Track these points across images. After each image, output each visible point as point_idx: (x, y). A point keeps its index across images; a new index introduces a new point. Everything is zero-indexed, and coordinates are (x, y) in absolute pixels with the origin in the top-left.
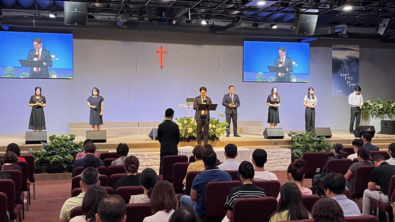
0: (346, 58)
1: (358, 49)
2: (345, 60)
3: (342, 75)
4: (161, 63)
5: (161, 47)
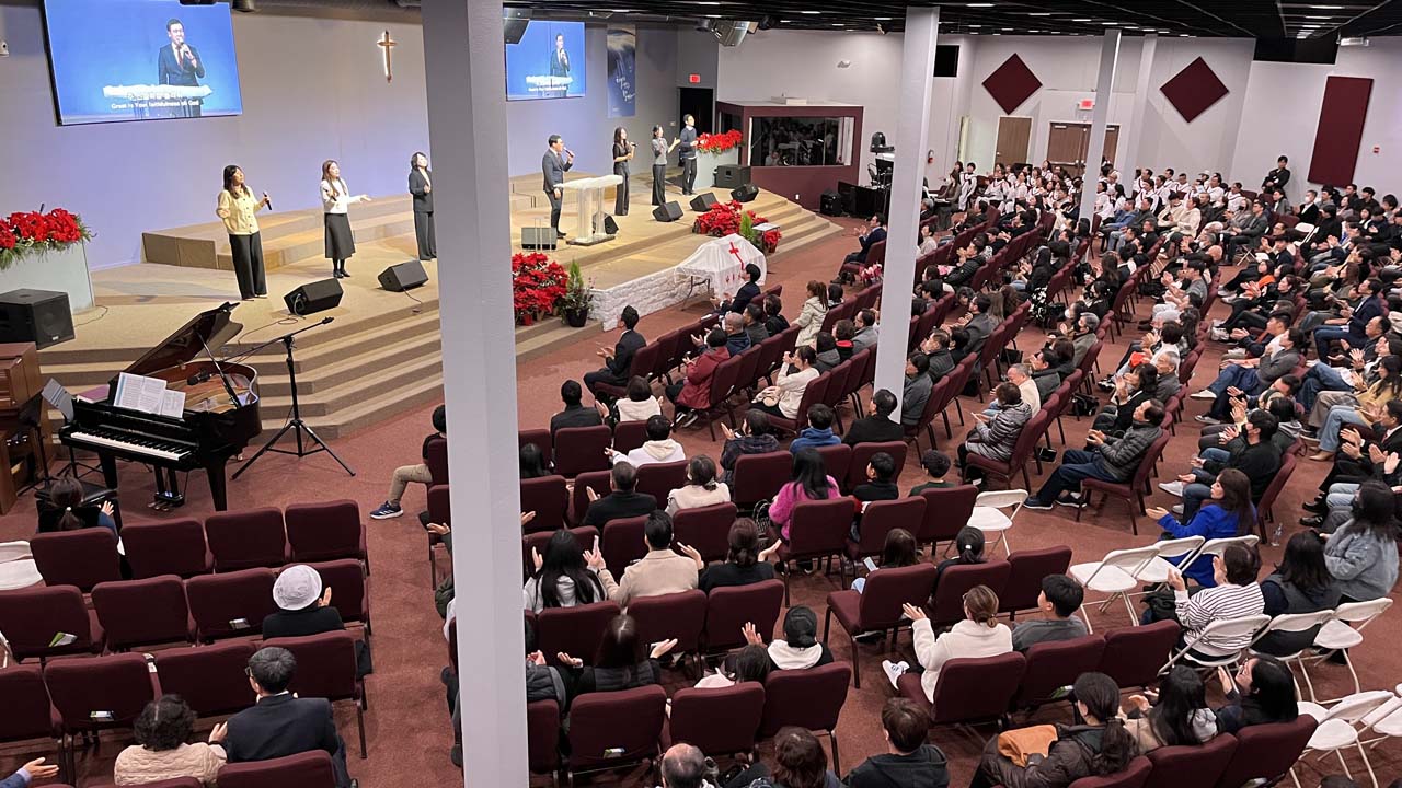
0: (622, 49)
1: (633, 31)
2: (622, 52)
3: (618, 81)
4: (386, 68)
5: (387, 33)
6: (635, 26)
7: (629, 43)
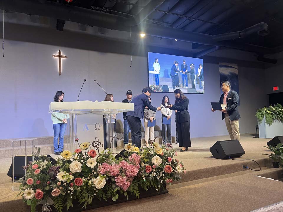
1: (237, 67)
2: (229, 76)
4: (59, 68)
5: (60, 51)
6: (237, 65)
7: (234, 72)
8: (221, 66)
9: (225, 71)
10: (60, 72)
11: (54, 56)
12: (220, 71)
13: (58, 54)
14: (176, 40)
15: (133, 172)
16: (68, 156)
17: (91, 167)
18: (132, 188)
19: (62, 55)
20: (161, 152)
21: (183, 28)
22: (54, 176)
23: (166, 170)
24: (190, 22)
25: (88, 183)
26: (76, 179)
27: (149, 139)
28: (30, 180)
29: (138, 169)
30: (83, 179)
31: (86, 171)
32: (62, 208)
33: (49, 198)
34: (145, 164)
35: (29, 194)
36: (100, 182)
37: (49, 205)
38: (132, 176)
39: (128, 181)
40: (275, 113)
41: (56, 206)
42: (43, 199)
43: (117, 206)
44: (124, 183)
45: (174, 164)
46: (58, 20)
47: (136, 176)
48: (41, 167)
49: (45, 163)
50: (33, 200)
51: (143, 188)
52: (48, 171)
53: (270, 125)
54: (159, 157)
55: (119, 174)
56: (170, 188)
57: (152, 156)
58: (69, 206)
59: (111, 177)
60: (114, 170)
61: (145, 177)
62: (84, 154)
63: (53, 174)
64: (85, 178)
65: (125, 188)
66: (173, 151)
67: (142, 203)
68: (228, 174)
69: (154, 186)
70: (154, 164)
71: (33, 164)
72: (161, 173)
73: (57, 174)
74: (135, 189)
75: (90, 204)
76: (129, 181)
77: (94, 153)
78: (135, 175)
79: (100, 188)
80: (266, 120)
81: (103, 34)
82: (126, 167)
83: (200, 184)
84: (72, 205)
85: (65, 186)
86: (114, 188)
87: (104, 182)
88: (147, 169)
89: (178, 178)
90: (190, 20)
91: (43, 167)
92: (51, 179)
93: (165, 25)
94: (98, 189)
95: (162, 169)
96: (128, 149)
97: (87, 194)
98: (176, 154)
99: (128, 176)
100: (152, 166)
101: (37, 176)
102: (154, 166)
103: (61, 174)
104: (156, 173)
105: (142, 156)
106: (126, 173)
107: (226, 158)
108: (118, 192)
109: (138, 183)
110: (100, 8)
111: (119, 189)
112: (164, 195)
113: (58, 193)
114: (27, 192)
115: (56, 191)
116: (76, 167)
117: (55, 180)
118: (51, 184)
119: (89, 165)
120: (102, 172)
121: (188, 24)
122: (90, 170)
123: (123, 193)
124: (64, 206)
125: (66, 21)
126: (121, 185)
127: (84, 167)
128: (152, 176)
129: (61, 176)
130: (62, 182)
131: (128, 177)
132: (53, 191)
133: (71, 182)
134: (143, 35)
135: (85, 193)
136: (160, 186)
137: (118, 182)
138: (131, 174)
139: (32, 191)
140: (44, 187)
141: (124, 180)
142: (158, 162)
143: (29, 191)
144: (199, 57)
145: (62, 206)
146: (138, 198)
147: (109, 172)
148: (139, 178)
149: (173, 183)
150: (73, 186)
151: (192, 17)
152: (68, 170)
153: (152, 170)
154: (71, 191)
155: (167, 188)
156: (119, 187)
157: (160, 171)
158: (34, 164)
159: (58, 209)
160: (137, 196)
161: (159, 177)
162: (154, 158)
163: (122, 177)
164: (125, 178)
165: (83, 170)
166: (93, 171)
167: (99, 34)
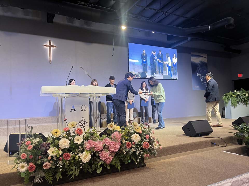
2: (199, 64)
3: (198, 75)
4: (49, 57)
5: (50, 41)
6: (206, 54)
7: (203, 61)
8: (193, 56)
9: (196, 60)
10: (50, 60)
11: (45, 45)
12: (192, 60)
13: (48, 44)
14: (153, 32)
15: (115, 148)
16: (57, 134)
17: (78, 144)
18: (114, 162)
19: (51, 45)
20: (140, 131)
21: (160, 21)
22: (45, 151)
23: (144, 146)
24: (166, 16)
25: (75, 157)
26: (64, 154)
27: (129, 119)
28: (23, 155)
29: (120, 145)
30: (71, 154)
31: (73, 147)
32: (52, 179)
33: (41, 171)
34: (125, 140)
35: (23, 167)
36: (86, 156)
37: (41, 177)
38: (115, 151)
39: (110, 156)
40: (240, 97)
41: (47, 178)
42: (35, 171)
43: (101, 177)
44: (107, 158)
45: (151, 141)
46: (48, 14)
47: (118, 152)
48: (34, 143)
49: (37, 140)
50: (27, 173)
51: (124, 162)
52: (39, 147)
53: (235, 107)
54: (138, 135)
55: (103, 150)
56: (148, 162)
57: (132, 134)
58: (58, 178)
59: (96, 152)
60: (98, 147)
61: (125, 152)
62: (71, 132)
63: (44, 149)
64: (72, 153)
65: (108, 162)
66: (151, 130)
67: (123, 175)
68: (198, 150)
69: (134, 160)
70: (133, 141)
71: (26, 141)
72: (140, 148)
73: (47, 149)
74: (117, 163)
75: (77, 176)
76: (112, 156)
77: (80, 131)
78: (117, 150)
79: (86, 161)
80: (232, 103)
81: (88, 26)
82: (109, 144)
83: (174, 159)
84: (61, 177)
85: (55, 160)
86: (98, 162)
87: (89, 157)
88: (127, 146)
89: (154, 153)
90: (166, 15)
91: (35, 143)
92: (43, 154)
93: (144, 19)
94: (84, 163)
95: (140, 145)
96: (111, 128)
97: (74, 167)
98: (153, 132)
99: (111, 151)
100: (132, 142)
101: (30, 151)
102: (133, 142)
103: (52, 149)
104: (135, 149)
105: (123, 134)
106: (109, 149)
107: (197, 135)
108: (102, 165)
109: (120, 158)
110: (86, 3)
111: (103, 162)
112: (143, 168)
113: (48, 166)
114: (21, 166)
115: (47, 165)
116: (65, 143)
117: (46, 155)
118: (42, 158)
119: (76, 142)
120: (88, 148)
121: (163, 19)
122: (77, 146)
123: (107, 166)
124: (54, 178)
125: (55, 15)
126: (105, 159)
127: (72, 143)
128: (132, 152)
129: (52, 152)
130: (52, 157)
131: (111, 153)
132: (44, 165)
133: (60, 156)
134: (124, 28)
135: (73, 167)
136: (138, 160)
137: (102, 157)
138: (113, 149)
139: (25, 164)
140: (36, 161)
141: (107, 154)
142: (137, 139)
143: (23, 165)
144: (173, 47)
145: (52, 178)
146: (120, 170)
147: (94, 148)
148: (120, 153)
149: (150, 157)
150: (62, 160)
151: (168, 12)
152: (57, 146)
153: (132, 146)
154: (60, 165)
155: (144, 162)
156: (102, 161)
157: (138, 147)
158: (28, 141)
159: (48, 180)
160: (118, 169)
161: (138, 152)
162: (134, 136)
163: (105, 153)
164: (108, 153)
165: (71, 146)
166: (80, 147)
167: (85, 27)
